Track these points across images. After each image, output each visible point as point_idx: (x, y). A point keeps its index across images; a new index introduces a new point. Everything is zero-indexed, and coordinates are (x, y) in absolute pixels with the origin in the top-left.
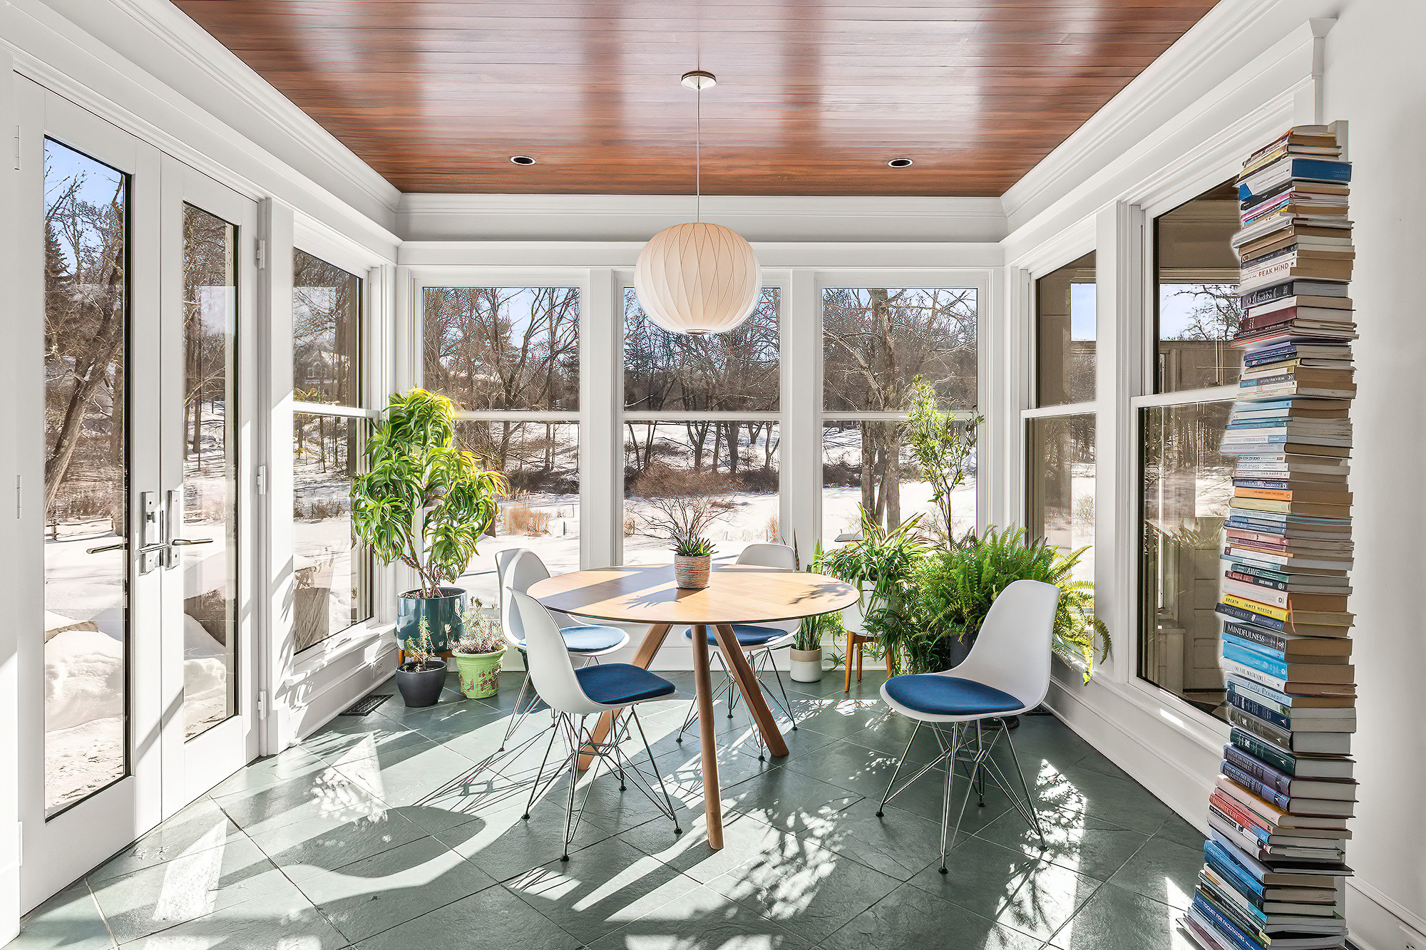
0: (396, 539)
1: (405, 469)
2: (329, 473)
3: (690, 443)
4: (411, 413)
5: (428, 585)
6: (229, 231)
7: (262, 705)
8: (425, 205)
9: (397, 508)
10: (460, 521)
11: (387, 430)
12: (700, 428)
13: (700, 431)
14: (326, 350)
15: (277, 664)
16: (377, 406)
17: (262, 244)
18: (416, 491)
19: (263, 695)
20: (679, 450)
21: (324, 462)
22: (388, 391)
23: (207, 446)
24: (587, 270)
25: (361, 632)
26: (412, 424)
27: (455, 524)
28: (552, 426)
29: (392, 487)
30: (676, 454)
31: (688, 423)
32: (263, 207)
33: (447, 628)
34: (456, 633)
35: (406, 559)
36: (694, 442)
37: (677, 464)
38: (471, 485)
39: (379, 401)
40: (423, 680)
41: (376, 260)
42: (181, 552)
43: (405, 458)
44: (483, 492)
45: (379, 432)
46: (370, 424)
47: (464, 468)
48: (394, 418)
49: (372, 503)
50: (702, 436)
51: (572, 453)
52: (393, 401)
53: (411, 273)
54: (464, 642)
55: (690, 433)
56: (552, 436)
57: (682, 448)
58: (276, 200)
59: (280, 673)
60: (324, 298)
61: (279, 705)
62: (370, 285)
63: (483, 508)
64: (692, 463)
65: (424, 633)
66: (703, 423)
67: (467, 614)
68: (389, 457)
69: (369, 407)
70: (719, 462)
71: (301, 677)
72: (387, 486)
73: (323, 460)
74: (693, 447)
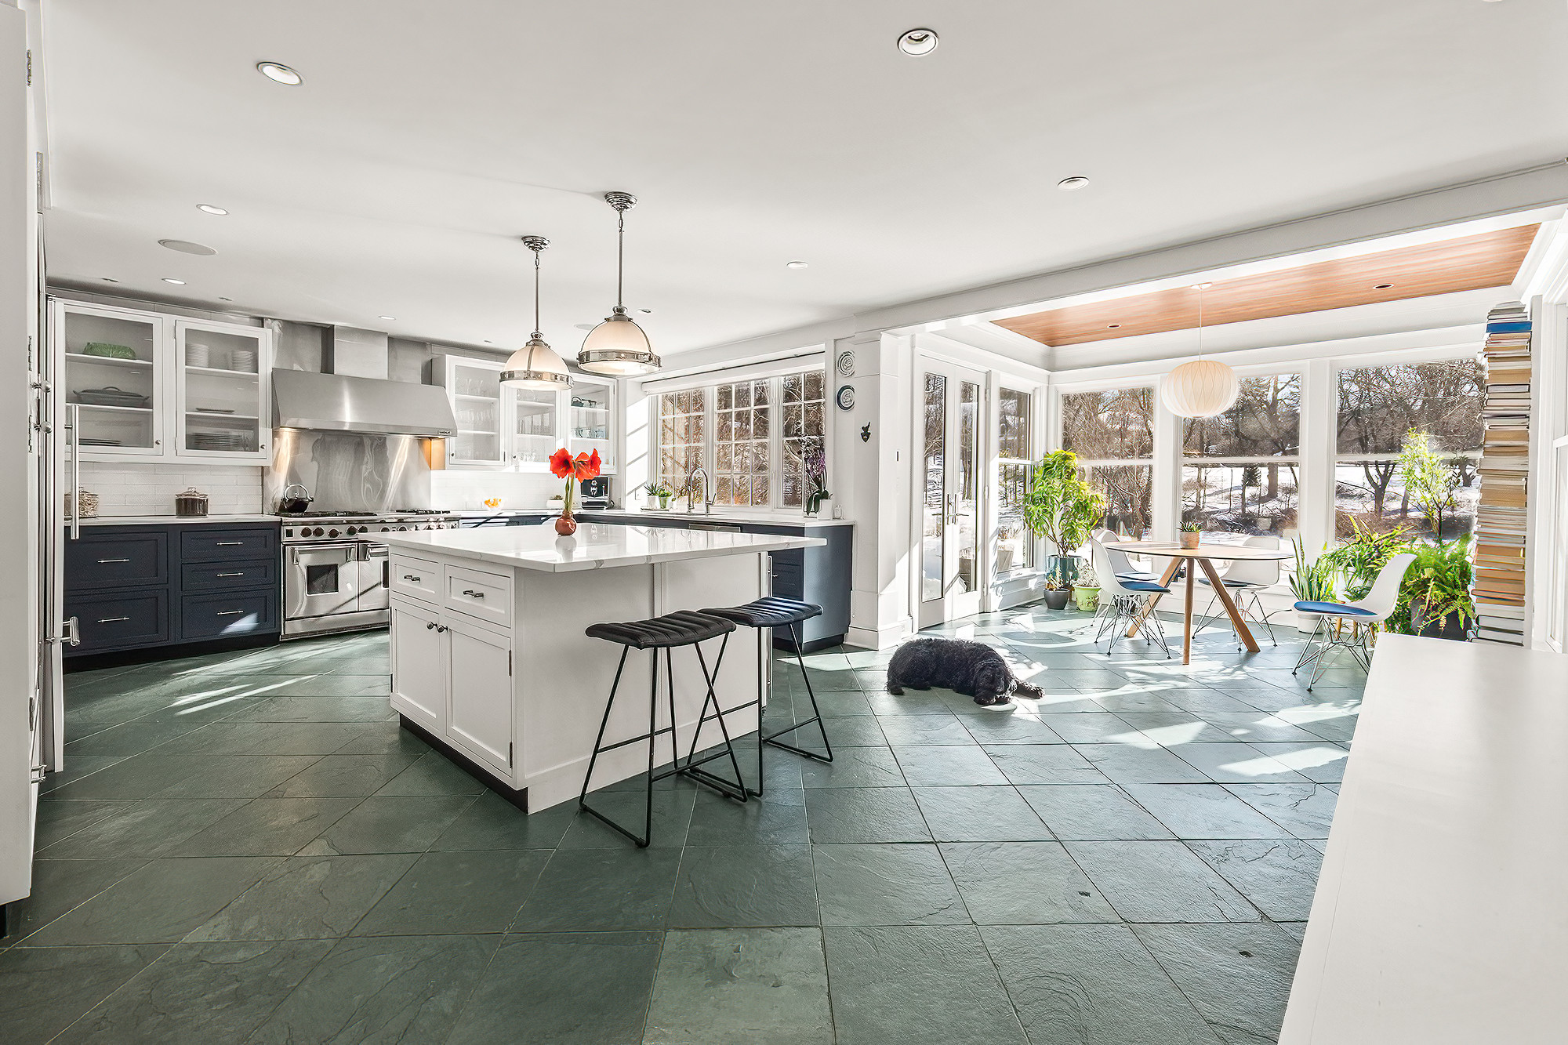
0: (1045, 526)
1: (1050, 491)
2: (1010, 507)
3: (1368, 485)
4: (1055, 462)
5: (1062, 553)
6: (975, 388)
7: (985, 589)
8: (1063, 352)
9: (1046, 510)
10: (1080, 520)
11: (1042, 471)
12: (1382, 470)
13: (1382, 473)
14: (1009, 414)
15: (991, 574)
16: (1037, 459)
17: (988, 390)
18: (1055, 502)
19: (985, 585)
20: (1355, 493)
21: (1007, 499)
22: (1043, 451)
23: (931, 487)
24: (1159, 376)
25: (1027, 572)
26: (1054, 468)
27: (1077, 520)
28: (1203, 470)
29: (1044, 500)
30: (1352, 496)
31: (1366, 464)
32: (988, 374)
33: (1071, 574)
34: (1075, 577)
35: (1050, 537)
36: (1374, 485)
37: (1352, 507)
38: (1085, 501)
39: (1038, 456)
40: (1057, 596)
41: (1038, 385)
42: (959, 518)
43: (1050, 485)
44: (1094, 504)
45: (1038, 472)
46: (1034, 469)
47: (1082, 491)
48: (1045, 465)
49: (1033, 507)
50: (1385, 478)
51: (1224, 495)
52: (1044, 457)
53: (1056, 387)
54: (1080, 581)
55: (1368, 476)
56: (1203, 478)
57: (1358, 491)
58: (993, 370)
59: (992, 579)
60: (1011, 405)
61: (991, 591)
62: (1034, 397)
63: (1092, 513)
64: (1371, 506)
65: (1058, 575)
66: (1387, 464)
67: (1080, 567)
68: (1042, 485)
69: (1033, 460)
70: (1409, 506)
71: (1000, 582)
72: (1041, 499)
73: (1006, 498)
74: (1373, 490)
